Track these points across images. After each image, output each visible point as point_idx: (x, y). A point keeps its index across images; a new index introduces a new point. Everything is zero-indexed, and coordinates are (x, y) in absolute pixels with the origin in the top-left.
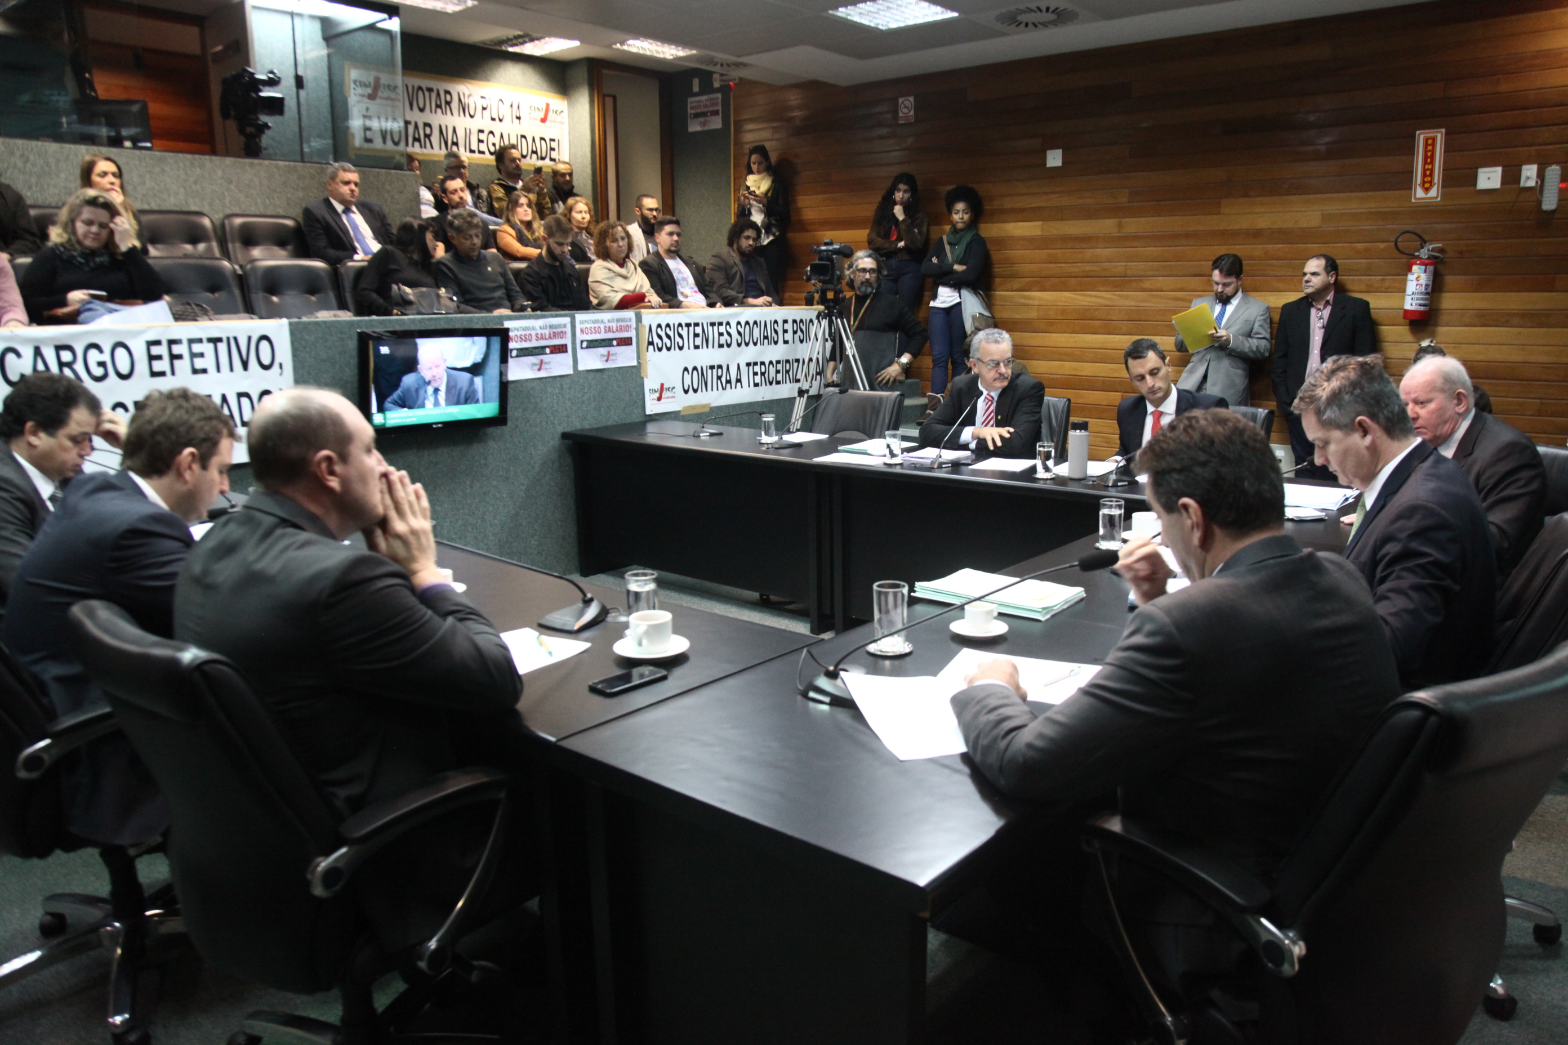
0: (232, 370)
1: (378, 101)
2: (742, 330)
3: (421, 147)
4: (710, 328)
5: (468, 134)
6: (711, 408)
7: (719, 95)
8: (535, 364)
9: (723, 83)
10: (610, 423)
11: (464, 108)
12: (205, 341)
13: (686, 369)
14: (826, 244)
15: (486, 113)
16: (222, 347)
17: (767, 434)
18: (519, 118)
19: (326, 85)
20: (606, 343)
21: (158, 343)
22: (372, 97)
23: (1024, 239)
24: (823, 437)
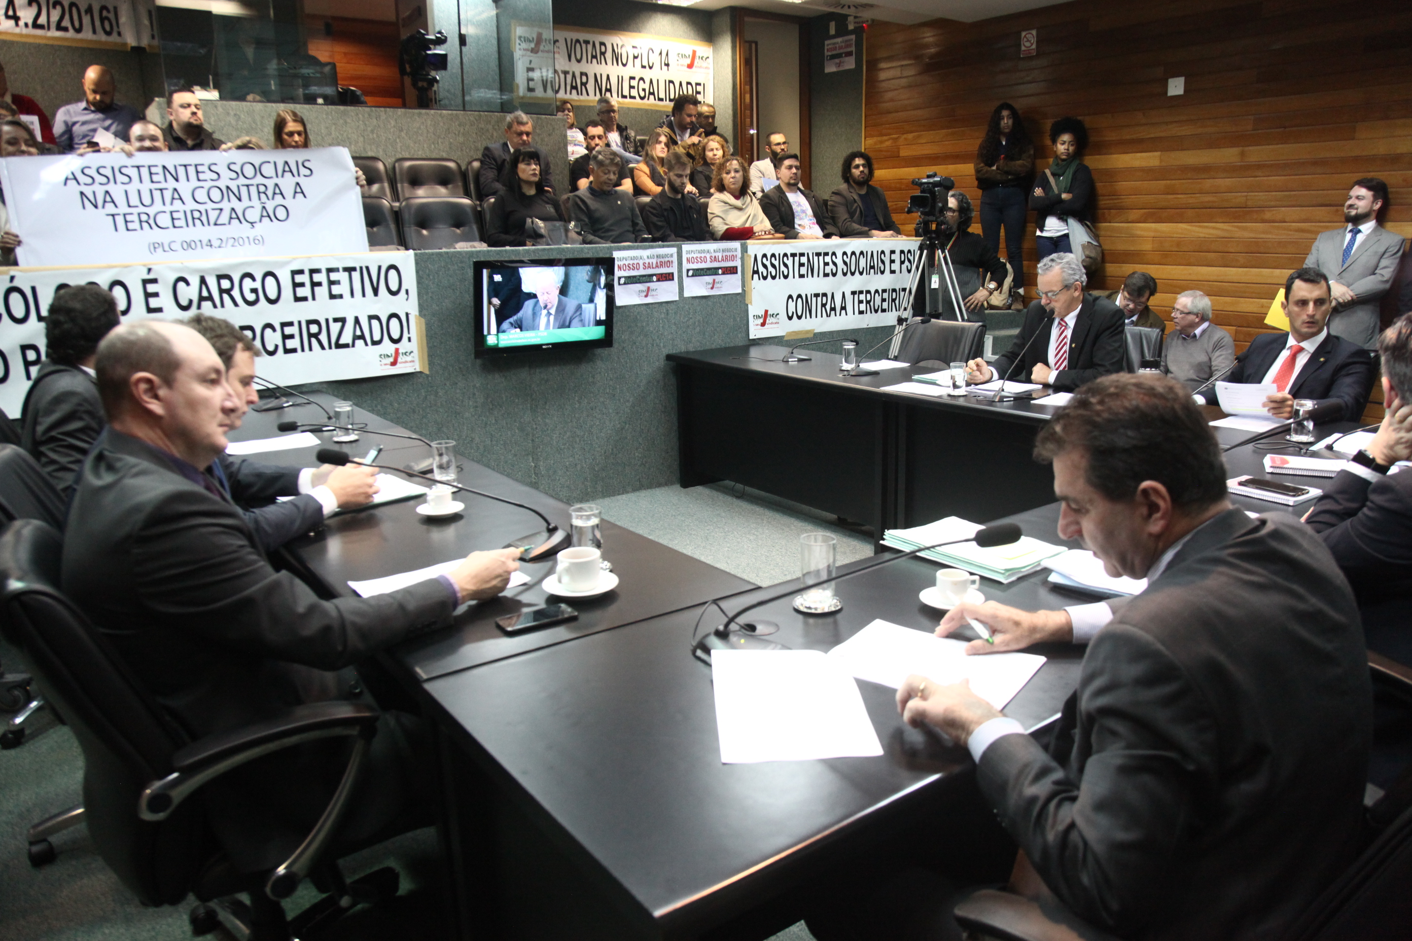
0: (364, 295)
1: (540, 54)
2: (848, 260)
3: (578, 94)
4: (816, 258)
5: (620, 80)
6: (815, 334)
7: (853, 37)
8: (643, 291)
9: (857, 25)
10: (713, 347)
11: (617, 58)
12: (341, 270)
13: (790, 297)
14: (929, 177)
15: (638, 61)
16: (356, 275)
17: (846, 361)
18: (667, 65)
19: (495, 42)
20: (712, 271)
21: (301, 272)
22: (534, 51)
23: (1142, 170)
24: (905, 365)
